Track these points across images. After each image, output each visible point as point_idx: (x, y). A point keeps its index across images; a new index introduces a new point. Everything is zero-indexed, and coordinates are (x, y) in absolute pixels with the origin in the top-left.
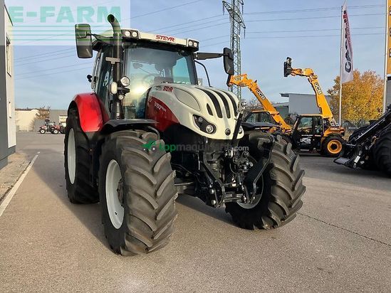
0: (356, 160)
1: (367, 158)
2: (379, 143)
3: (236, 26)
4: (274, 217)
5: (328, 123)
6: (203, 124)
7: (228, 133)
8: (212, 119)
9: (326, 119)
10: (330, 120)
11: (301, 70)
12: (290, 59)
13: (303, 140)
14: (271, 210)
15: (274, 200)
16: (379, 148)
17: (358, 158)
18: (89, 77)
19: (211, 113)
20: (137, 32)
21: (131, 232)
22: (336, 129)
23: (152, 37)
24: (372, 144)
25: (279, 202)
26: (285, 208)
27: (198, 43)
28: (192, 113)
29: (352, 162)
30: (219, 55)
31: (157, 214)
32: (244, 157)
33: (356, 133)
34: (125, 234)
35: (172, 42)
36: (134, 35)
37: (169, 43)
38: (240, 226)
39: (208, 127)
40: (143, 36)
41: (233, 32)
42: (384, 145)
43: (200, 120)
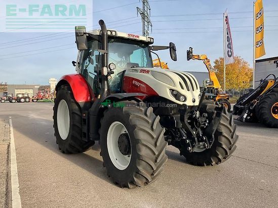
0: (245, 117)
1: (251, 115)
2: (260, 105)
3: (146, 24)
4: (220, 157)
5: (218, 92)
6: (177, 95)
7: (194, 101)
8: (184, 92)
9: (217, 89)
10: (219, 90)
11: (199, 56)
12: (192, 49)
14: (218, 152)
15: (220, 145)
16: (259, 108)
17: (246, 115)
18: (74, 63)
19: (182, 88)
20: (116, 32)
21: (140, 171)
22: (223, 95)
23: (125, 35)
24: (254, 105)
25: (224, 146)
26: (228, 150)
27: (153, 39)
28: (168, 88)
29: (242, 118)
30: (167, 48)
31: (157, 159)
32: (204, 117)
33: (242, 99)
34: (134, 173)
35: (138, 38)
36: (114, 33)
37: (135, 39)
38: (192, 163)
39: (182, 97)
40: (120, 34)
41: (144, 29)
42: (263, 106)
43: (174, 93)
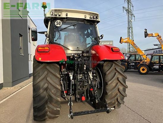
3: (130, 16)
11: (152, 34)
12: (146, 30)
13: (155, 67)
41: (129, 19)
